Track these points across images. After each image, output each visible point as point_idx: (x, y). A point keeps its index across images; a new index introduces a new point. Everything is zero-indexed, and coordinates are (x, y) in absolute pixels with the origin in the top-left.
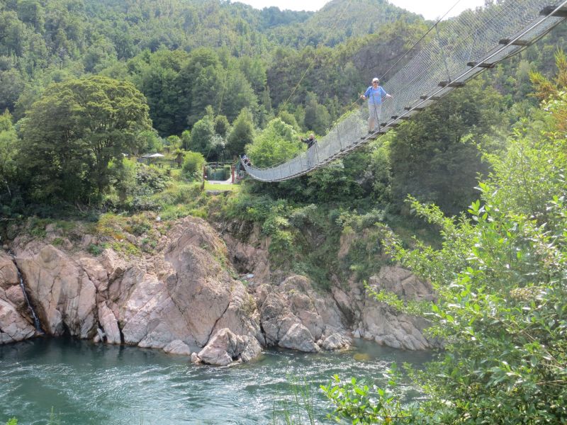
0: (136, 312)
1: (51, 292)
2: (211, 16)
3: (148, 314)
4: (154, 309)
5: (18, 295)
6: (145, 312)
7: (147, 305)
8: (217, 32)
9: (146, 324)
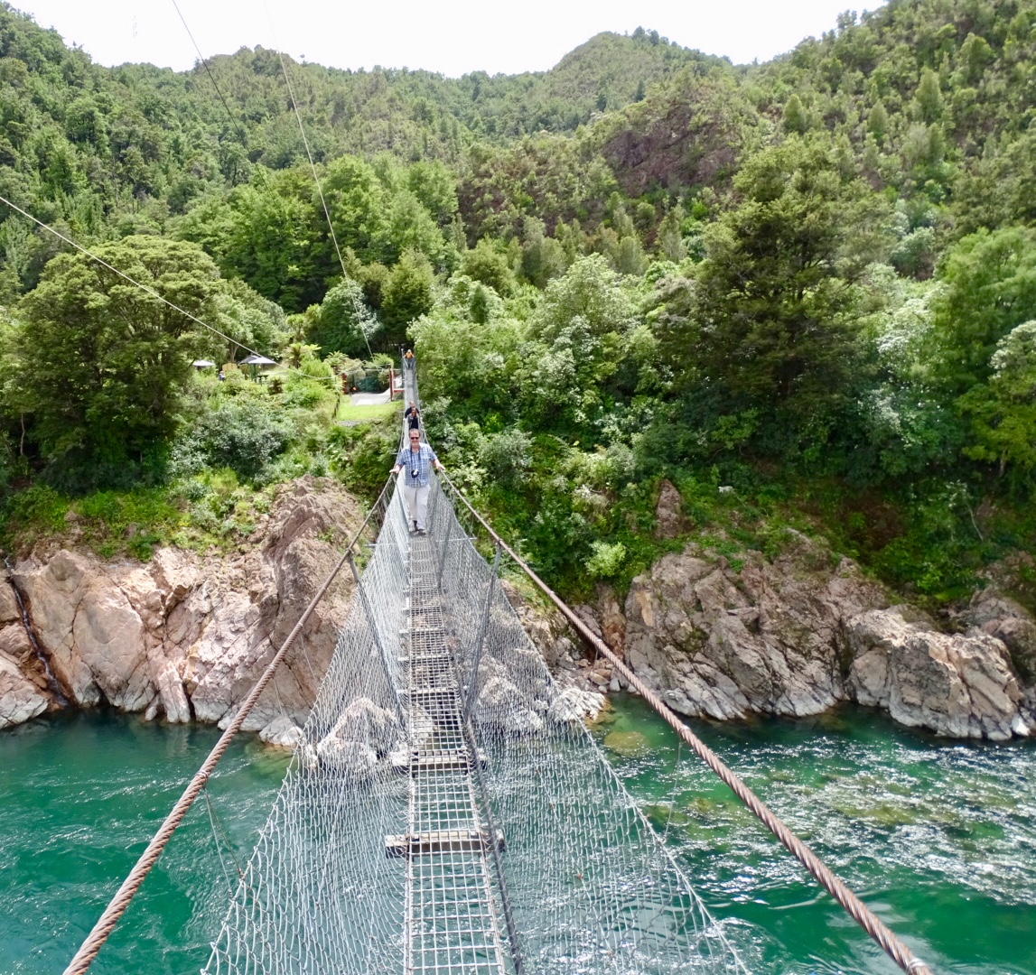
0: (213, 665)
1: (72, 631)
2: (373, 100)
3: (232, 669)
4: (242, 659)
5: (17, 641)
6: (226, 666)
7: (230, 652)
8: (384, 124)
9: (229, 687)
